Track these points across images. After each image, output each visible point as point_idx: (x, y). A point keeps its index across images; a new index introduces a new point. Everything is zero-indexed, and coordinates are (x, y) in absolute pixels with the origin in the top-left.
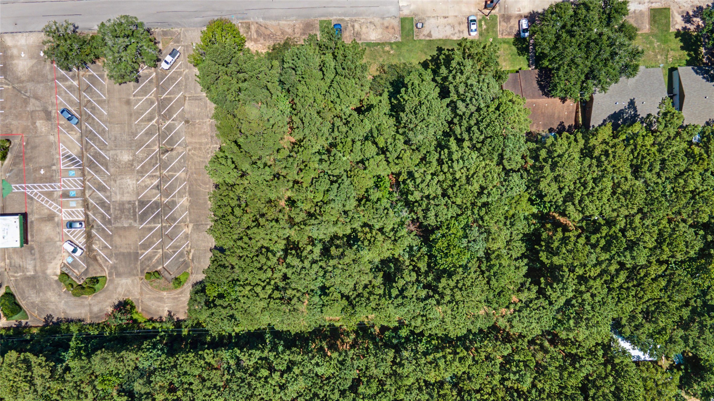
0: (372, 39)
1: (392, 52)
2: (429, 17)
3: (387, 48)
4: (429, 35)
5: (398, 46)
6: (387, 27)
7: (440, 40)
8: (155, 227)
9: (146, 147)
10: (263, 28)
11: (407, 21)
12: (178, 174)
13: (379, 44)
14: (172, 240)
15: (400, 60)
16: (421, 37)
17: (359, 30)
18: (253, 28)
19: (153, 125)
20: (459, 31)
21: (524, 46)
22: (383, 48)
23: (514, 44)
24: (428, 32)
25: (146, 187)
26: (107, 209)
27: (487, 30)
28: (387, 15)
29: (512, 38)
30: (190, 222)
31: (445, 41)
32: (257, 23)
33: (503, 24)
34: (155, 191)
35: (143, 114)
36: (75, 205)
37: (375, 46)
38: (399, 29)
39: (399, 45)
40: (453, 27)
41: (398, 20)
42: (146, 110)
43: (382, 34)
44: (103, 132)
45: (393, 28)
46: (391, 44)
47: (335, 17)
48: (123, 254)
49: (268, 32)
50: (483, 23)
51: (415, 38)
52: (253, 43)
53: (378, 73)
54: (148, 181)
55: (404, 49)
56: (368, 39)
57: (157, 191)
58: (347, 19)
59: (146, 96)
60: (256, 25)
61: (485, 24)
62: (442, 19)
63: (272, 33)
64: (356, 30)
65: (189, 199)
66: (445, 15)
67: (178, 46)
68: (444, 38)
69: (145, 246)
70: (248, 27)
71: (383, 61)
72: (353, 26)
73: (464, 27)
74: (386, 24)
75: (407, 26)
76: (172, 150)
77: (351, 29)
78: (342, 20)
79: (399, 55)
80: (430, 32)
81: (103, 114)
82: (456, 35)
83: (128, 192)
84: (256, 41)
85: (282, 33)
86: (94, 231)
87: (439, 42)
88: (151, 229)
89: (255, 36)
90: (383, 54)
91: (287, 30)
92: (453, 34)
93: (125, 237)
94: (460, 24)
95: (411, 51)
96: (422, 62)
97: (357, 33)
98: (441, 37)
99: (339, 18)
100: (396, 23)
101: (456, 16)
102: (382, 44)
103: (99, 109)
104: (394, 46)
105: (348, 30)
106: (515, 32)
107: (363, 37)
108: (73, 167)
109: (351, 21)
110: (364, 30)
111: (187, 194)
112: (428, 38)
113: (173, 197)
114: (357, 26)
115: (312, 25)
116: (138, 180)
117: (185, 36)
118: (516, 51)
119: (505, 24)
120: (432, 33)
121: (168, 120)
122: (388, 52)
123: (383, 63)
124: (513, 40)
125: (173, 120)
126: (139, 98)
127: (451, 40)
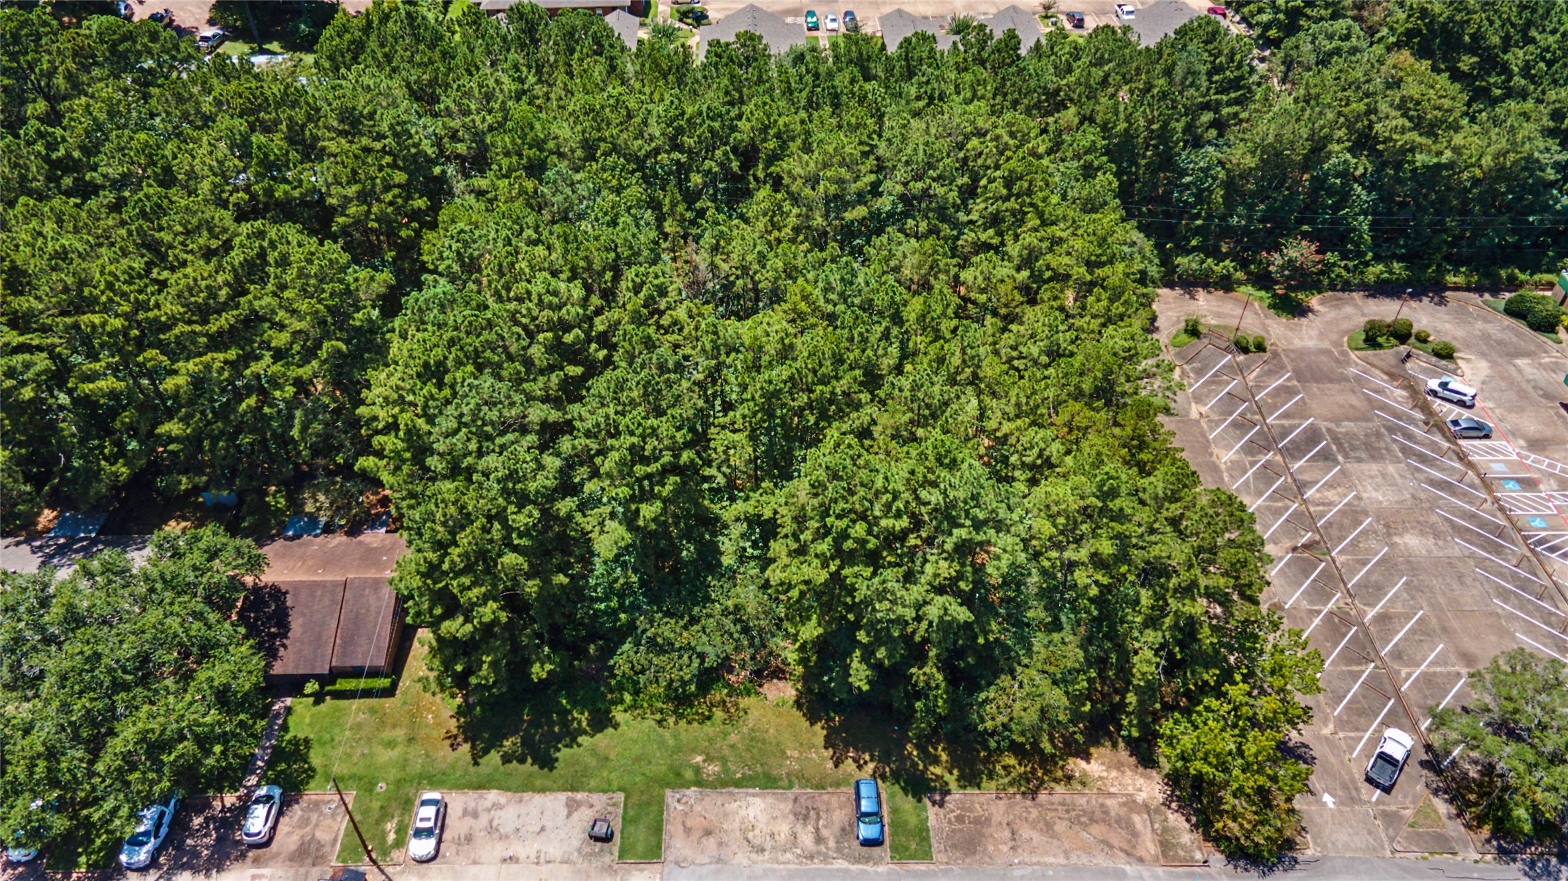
0: (757, 800)
1: (699, 759)
2: (566, 861)
3: (713, 769)
4: (572, 806)
5: (678, 775)
6: (708, 833)
7: (543, 790)
8: (1277, 418)
9: (1368, 561)
10: (1115, 841)
11: (640, 848)
12: (1260, 502)
13: (738, 784)
14: (1228, 393)
15: (675, 737)
16: (599, 800)
17: (799, 828)
18: (1149, 846)
19: (1373, 605)
20: (475, 815)
21: (283, 766)
22: (726, 770)
23: (311, 773)
24: (575, 816)
25: (1330, 485)
26: (1405, 450)
27: (385, 814)
28: (706, 869)
29: (313, 793)
30: (1198, 422)
31: (528, 786)
32: (1141, 860)
33: (323, 836)
34: (1306, 477)
35: (1413, 631)
36: (1493, 465)
37: (751, 778)
38: (668, 828)
39: (676, 779)
40: (491, 829)
41: (670, 855)
42: (1405, 638)
43: (726, 815)
44: (1504, 595)
45: (688, 831)
46: (699, 783)
47: (881, 869)
48: (1331, 381)
49: (1097, 829)
50: (392, 837)
51: (621, 797)
52: (1141, 797)
53: (744, 702)
54: (1331, 495)
55: (659, 767)
56: (770, 800)
57: (1300, 477)
58: (841, 864)
59: (1422, 673)
60: (1141, 852)
61: (384, 834)
62: (522, 855)
63: (1085, 827)
64: (810, 828)
65: (1214, 458)
66: (513, 867)
67: (1378, 802)
68: (527, 796)
69: (1286, 392)
70: (1166, 845)
71: (726, 734)
72: (819, 839)
73: (456, 826)
74: (711, 842)
75: (640, 834)
76: (1295, 549)
77: (825, 833)
78: (857, 861)
79: (678, 749)
80: (569, 815)
81: (1524, 633)
82: (488, 804)
83: (1371, 477)
84: (1131, 804)
85: (1049, 826)
86: (1419, 415)
87: (548, 783)
88: (1285, 415)
89: (1138, 820)
90: (726, 752)
91: (1035, 835)
92: (497, 806)
93: (1341, 406)
94: (469, 839)
95: (637, 759)
96: (610, 730)
97: (806, 818)
98: (538, 799)
99: (868, 868)
100: (677, 844)
101: (475, 863)
102: (725, 782)
103: (1544, 645)
104: (689, 774)
105: (836, 828)
106: (297, 811)
107: (787, 806)
108: (1543, 534)
109: (826, 859)
110: (784, 829)
111: (1223, 467)
112: (579, 796)
113: (1255, 462)
114: (806, 839)
115: (954, 846)
116: (1358, 498)
117: (1370, 833)
118: (312, 753)
119: (319, 835)
120: (565, 812)
121: (1331, 613)
122: (709, 759)
123: (729, 728)
124: (312, 784)
125: (1319, 612)
126: (1438, 669)
127: (508, 789)
